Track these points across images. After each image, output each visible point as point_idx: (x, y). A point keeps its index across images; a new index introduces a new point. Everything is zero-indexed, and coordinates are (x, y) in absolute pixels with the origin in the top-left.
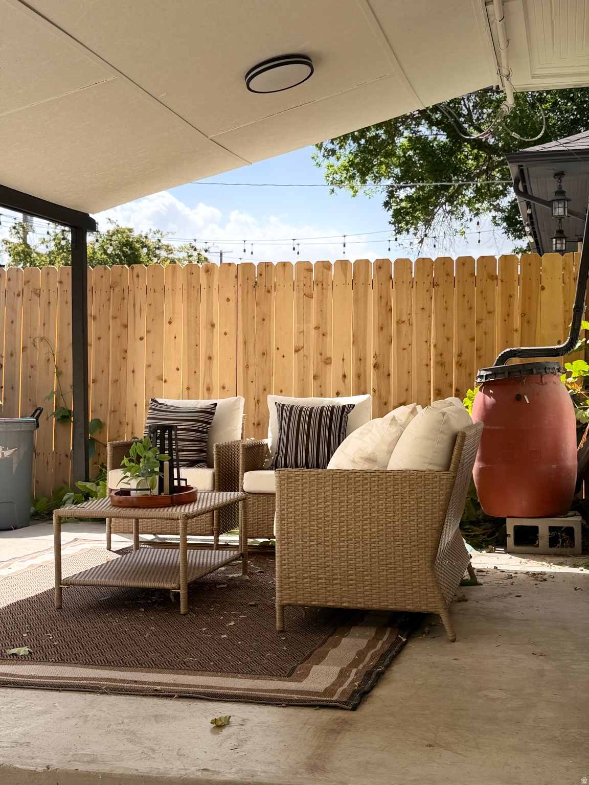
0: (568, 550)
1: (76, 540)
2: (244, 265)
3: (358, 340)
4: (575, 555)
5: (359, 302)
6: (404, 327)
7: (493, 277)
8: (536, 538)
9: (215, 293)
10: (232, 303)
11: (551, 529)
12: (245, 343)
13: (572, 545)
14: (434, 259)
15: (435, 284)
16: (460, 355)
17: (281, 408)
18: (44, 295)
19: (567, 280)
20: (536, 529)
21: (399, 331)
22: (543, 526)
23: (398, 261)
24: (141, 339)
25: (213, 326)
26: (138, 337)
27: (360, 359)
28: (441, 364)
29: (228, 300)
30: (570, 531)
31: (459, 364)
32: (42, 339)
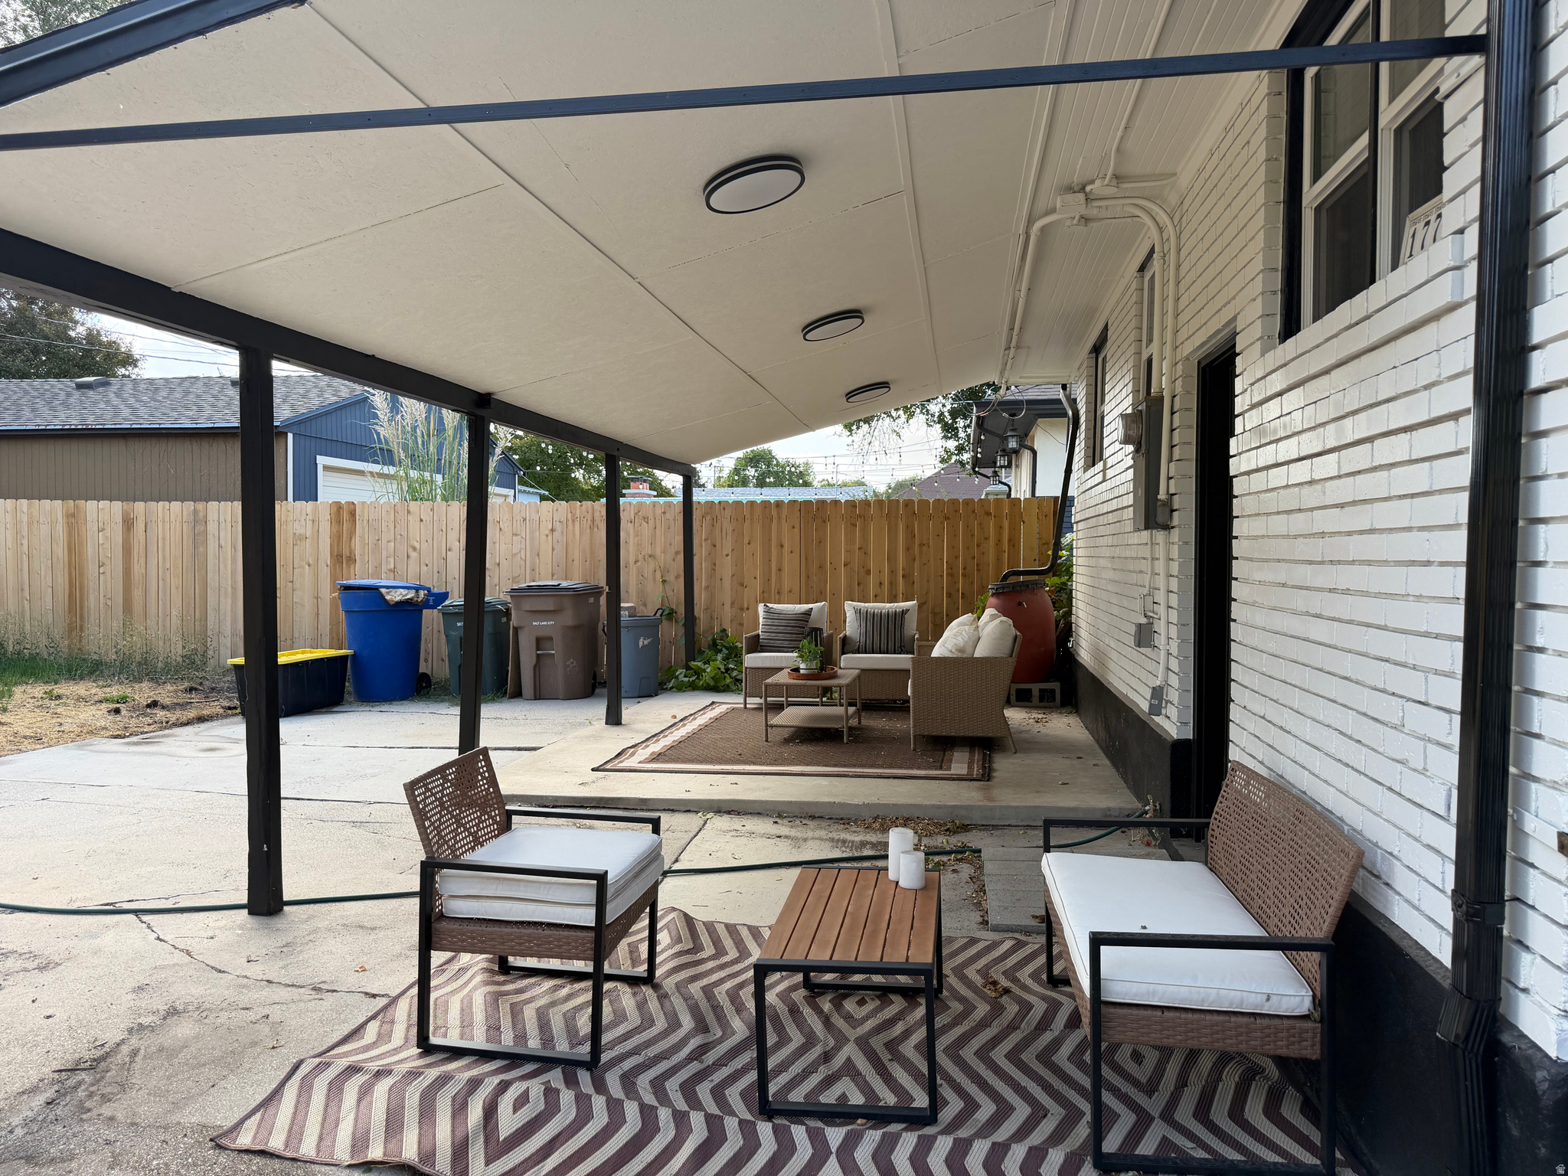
0: (1051, 704)
1: (713, 703)
2: (806, 502)
3: (892, 558)
4: (1057, 707)
5: (893, 531)
6: (925, 548)
7: (988, 514)
8: (1031, 696)
9: (784, 521)
10: (797, 530)
11: (1041, 690)
12: (806, 559)
13: (1054, 700)
14: (946, 500)
15: (947, 518)
16: (964, 569)
17: (858, 612)
18: (651, 522)
19: (1040, 517)
20: (1030, 690)
21: (921, 552)
22: (1035, 688)
23: (920, 501)
24: (727, 555)
25: (782, 546)
26: (725, 553)
27: (893, 572)
28: (951, 575)
29: (794, 527)
30: (1053, 691)
31: (964, 575)
32: (650, 556)
